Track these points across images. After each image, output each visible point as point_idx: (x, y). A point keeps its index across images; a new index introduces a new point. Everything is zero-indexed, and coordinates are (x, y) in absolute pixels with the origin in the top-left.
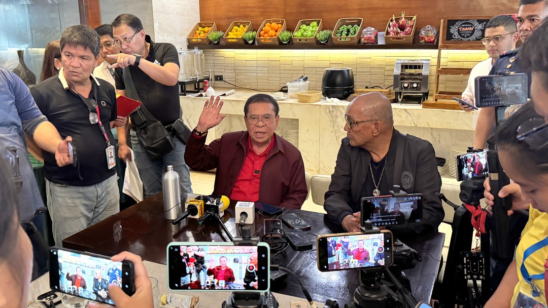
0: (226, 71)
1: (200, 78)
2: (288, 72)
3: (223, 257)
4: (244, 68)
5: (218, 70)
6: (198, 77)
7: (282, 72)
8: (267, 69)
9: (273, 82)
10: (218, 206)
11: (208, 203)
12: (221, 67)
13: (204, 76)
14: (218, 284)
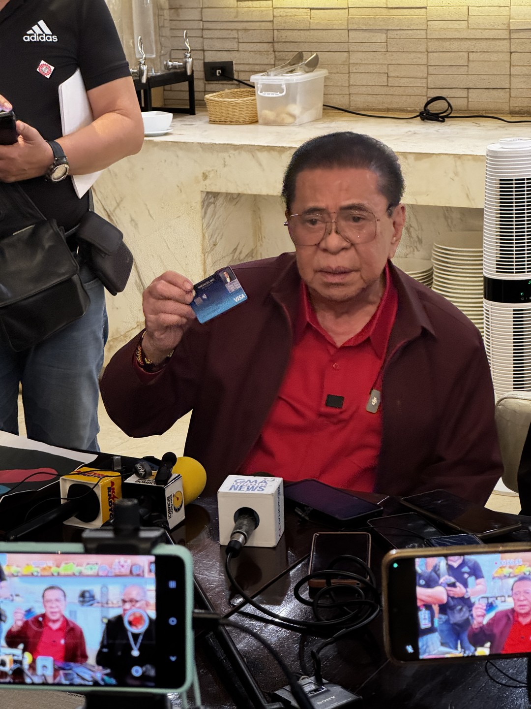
0: (242, 47)
1: (153, 73)
2: (454, 46)
3: (52, 588)
4: (303, 36)
5: (218, 45)
6: (144, 68)
7: (432, 46)
8: (382, 37)
9: (404, 82)
10: (163, 491)
11: (132, 480)
12: (224, 34)
13: (166, 66)
14: (33, 666)
